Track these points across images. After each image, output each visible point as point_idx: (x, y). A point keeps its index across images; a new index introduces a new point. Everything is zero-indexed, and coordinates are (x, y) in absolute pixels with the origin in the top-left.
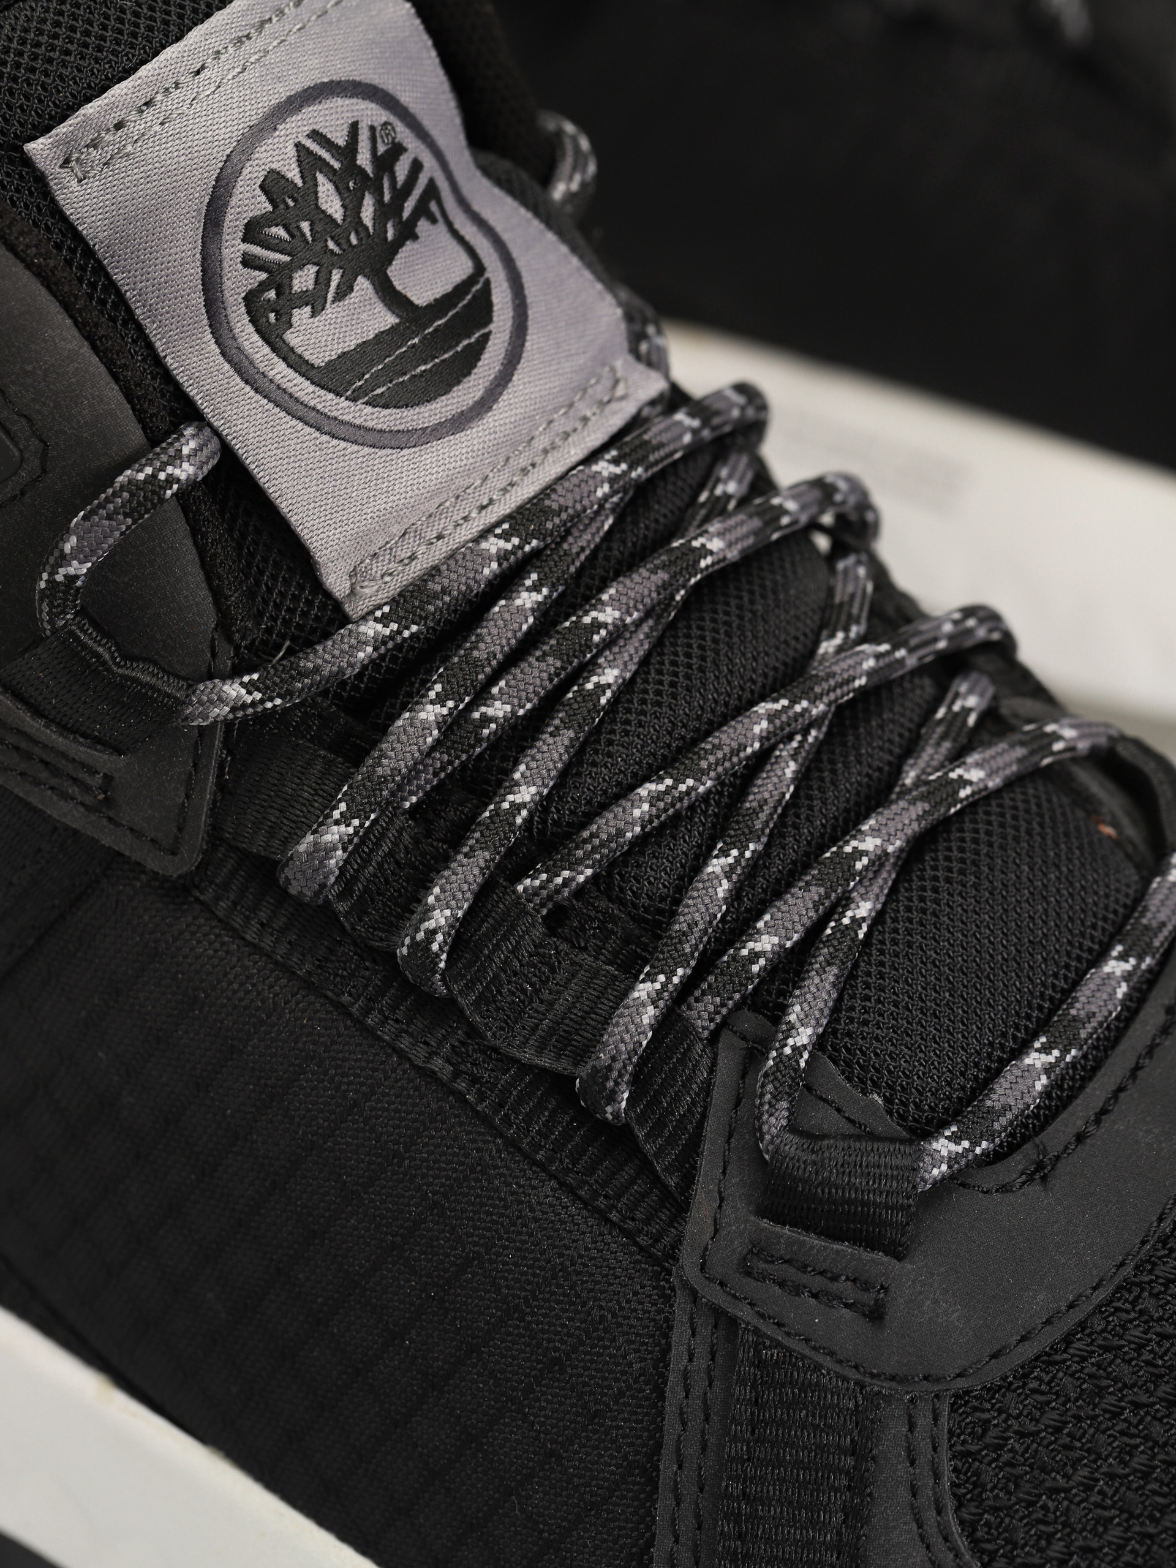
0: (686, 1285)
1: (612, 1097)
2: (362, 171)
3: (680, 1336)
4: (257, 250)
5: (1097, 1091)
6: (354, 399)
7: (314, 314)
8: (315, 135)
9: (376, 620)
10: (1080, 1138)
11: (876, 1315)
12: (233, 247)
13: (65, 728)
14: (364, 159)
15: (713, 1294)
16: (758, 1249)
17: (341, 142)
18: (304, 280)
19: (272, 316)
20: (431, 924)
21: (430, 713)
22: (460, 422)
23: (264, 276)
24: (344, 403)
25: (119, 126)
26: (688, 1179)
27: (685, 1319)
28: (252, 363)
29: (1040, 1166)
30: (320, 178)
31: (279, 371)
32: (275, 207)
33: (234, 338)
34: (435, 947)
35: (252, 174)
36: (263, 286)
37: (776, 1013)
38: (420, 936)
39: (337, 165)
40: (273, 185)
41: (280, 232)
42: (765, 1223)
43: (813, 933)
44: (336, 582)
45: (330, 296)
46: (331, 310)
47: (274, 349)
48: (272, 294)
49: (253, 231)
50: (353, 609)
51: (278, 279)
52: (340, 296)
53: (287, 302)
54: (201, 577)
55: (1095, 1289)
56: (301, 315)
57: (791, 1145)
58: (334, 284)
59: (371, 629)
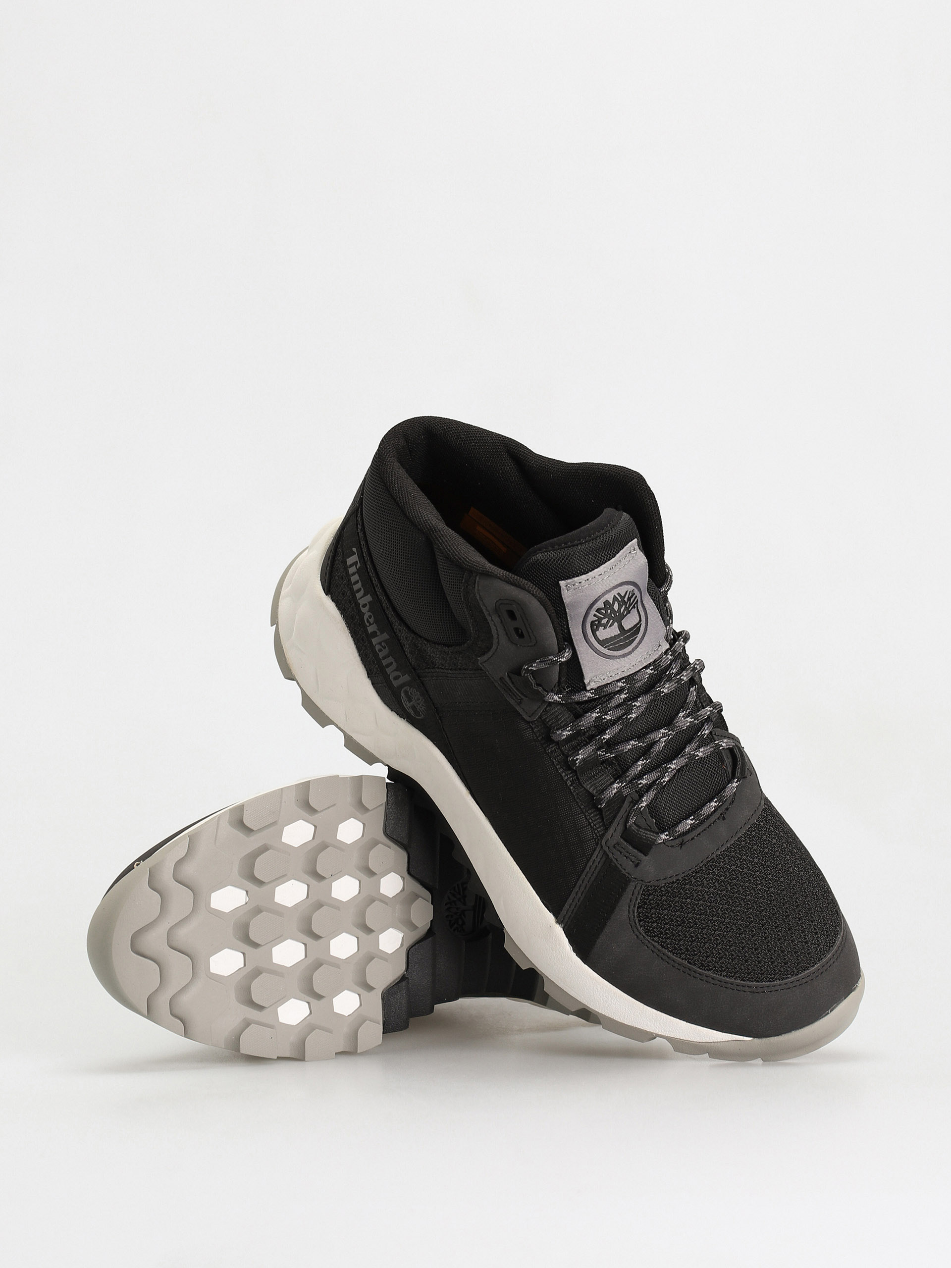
0: (601, 845)
1: (601, 804)
2: (625, 601)
3: (596, 852)
4: (597, 614)
5: (700, 829)
6: (605, 648)
7: (604, 629)
8: (619, 594)
9: (590, 693)
10: (692, 839)
11: (637, 865)
12: (593, 611)
13: (517, 689)
14: (626, 599)
15: (606, 849)
16: (618, 844)
17: (623, 595)
18: (604, 621)
19: (595, 627)
20: (578, 757)
21: (595, 715)
22: (624, 656)
23: (597, 619)
24: (603, 648)
25: (580, 583)
26: (611, 823)
27: (598, 850)
28: (588, 636)
29: (681, 844)
30: (616, 602)
31: (593, 639)
32: (605, 606)
33: (586, 629)
34: (577, 762)
35: (603, 600)
36: (596, 621)
37: (641, 796)
38: (575, 759)
39: (620, 600)
40: (606, 603)
41: (604, 612)
42: (622, 840)
43: (654, 781)
44: (586, 681)
45: (608, 626)
46: (608, 629)
47: (593, 634)
48: (597, 623)
49: (598, 610)
50: (588, 688)
51: (600, 620)
52: (610, 626)
53: (600, 624)
54: (558, 674)
55: (682, 873)
56: (601, 628)
57: (634, 827)
58: (610, 623)
59: (588, 694)
